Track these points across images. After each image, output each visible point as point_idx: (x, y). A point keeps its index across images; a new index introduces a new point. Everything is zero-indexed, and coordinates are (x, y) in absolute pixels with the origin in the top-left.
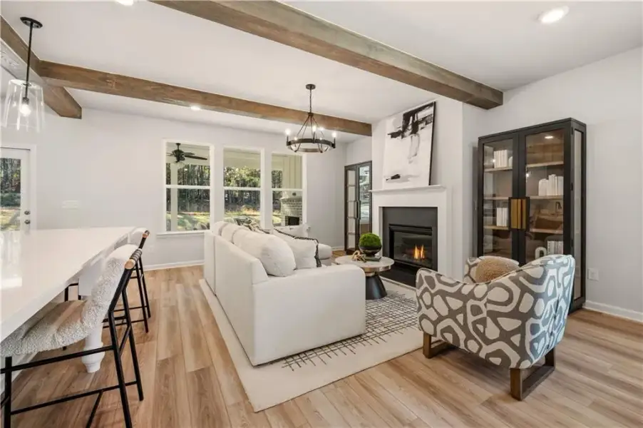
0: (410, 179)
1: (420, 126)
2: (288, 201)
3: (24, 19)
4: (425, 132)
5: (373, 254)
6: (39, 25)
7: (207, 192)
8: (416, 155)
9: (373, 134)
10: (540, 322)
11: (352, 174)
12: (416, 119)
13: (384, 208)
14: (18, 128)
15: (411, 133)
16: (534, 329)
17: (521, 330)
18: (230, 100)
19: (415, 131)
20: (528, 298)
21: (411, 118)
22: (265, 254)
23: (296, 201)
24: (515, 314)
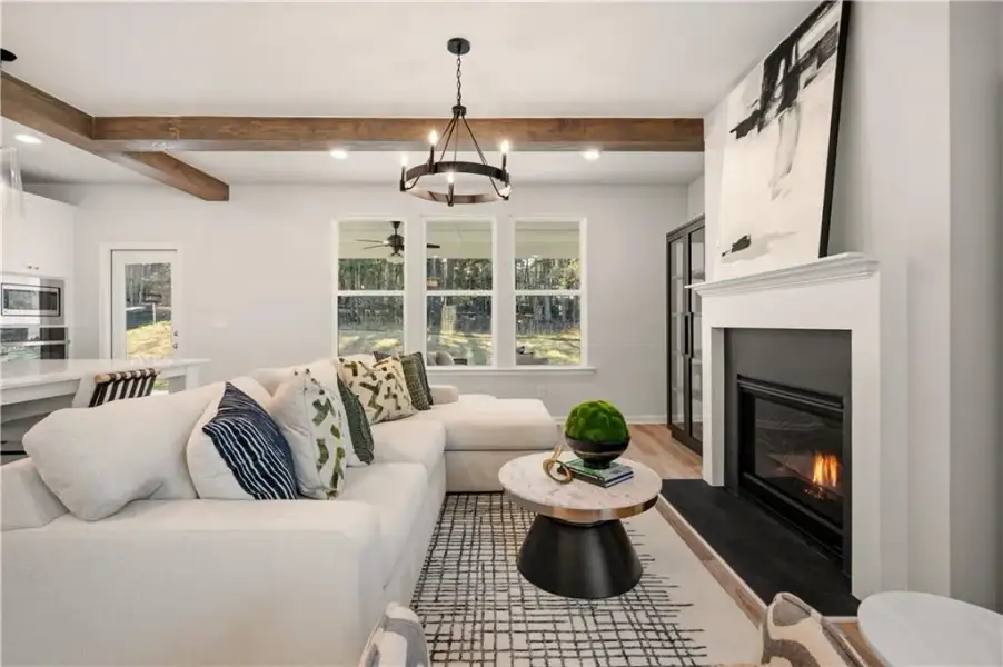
0: (771, 245)
7: (402, 299)
8: (789, 170)
9: (707, 142)
11: (678, 250)
12: (793, 63)
13: (727, 331)
15: (781, 109)
19: (789, 98)
21: (783, 63)
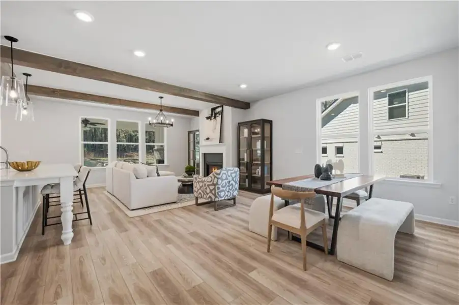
0: (213, 140)
1: (218, 115)
2: (157, 150)
3: (24, 74)
4: (219, 118)
5: (191, 174)
6: (30, 75)
7: (107, 145)
8: (215, 129)
9: (200, 115)
10: (220, 186)
11: (192, 135)
12: (216, 112)
13: (205, 154)
14: (21, 120)
16: (218, 188)
17: (214, 189)
18: (120, 100)
19: (215, 118)
20: (216, 179)
21: (214, 111)
22: (135, 170)
23: (161, 150)
24: (213, 184)
